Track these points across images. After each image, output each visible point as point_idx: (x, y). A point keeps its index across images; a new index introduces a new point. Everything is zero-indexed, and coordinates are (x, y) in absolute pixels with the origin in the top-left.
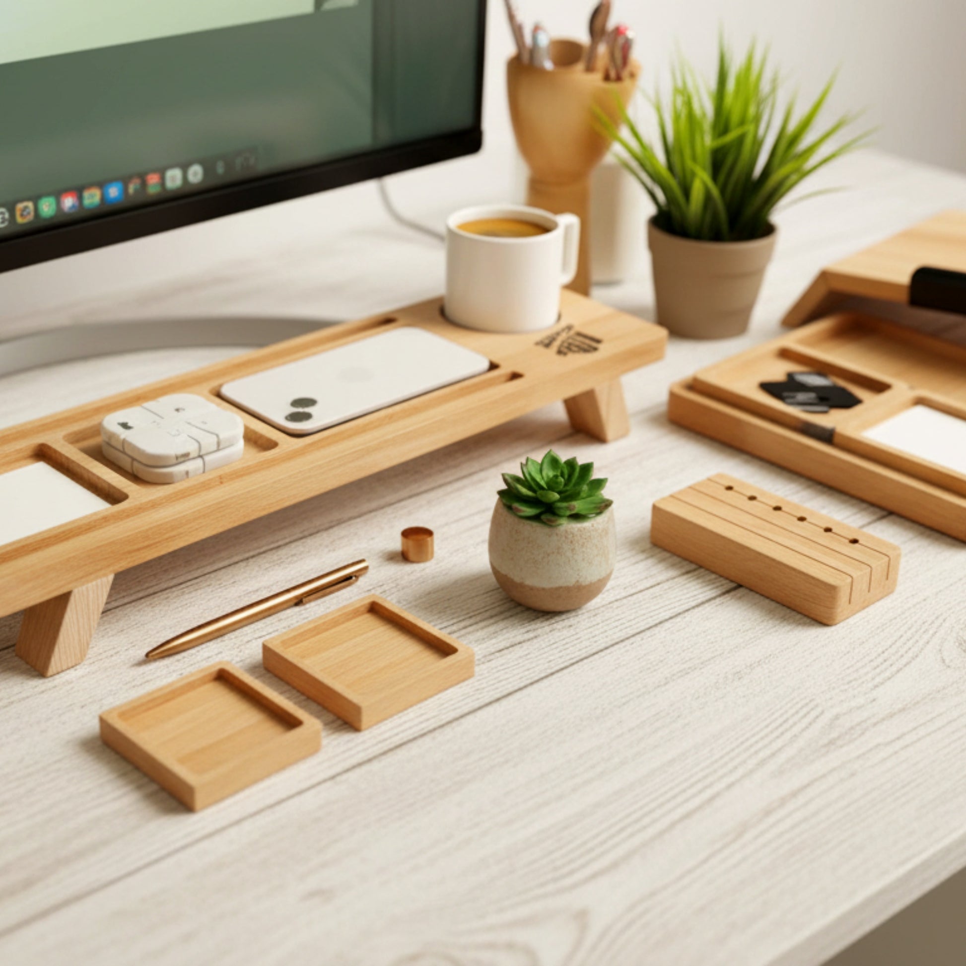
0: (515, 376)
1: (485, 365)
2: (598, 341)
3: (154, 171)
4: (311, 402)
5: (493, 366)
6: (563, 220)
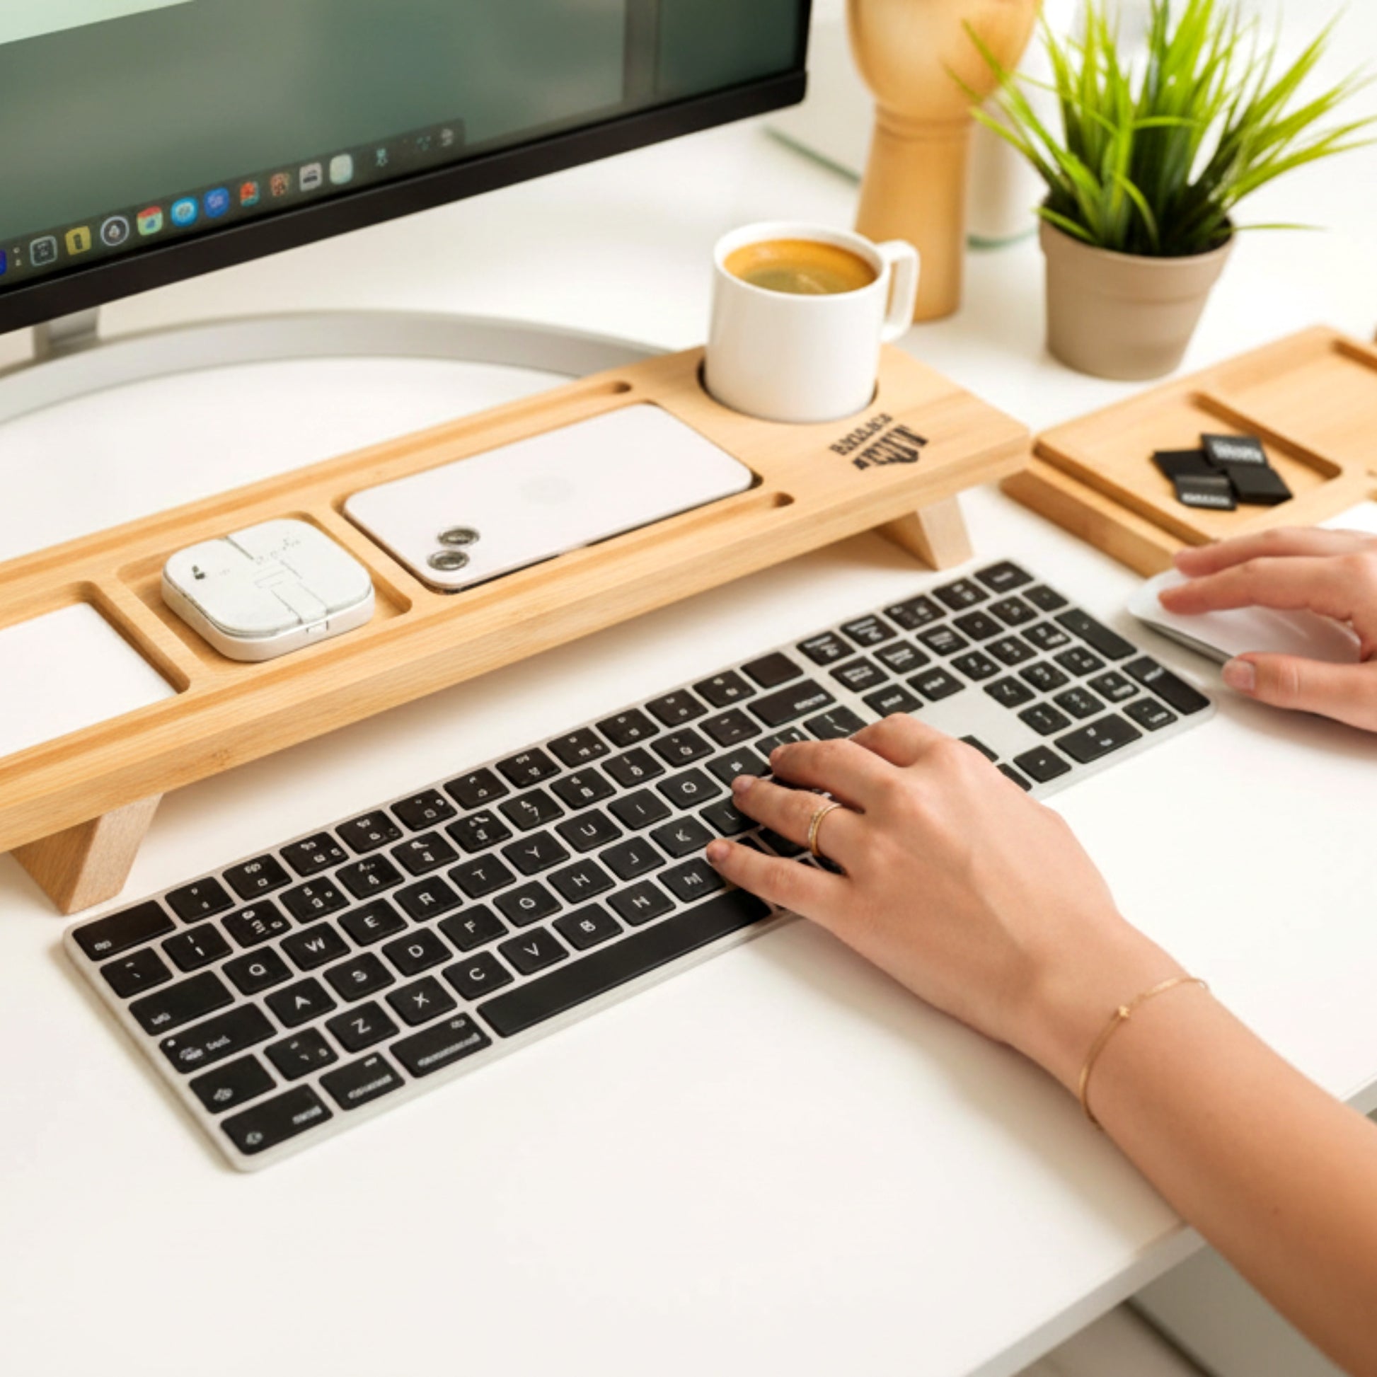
0: (784, 500)
1: (747, 480)
2: (922, 442)
3: (283, 169)
4: (468, 535)
5: (757, 481)
6: (891, 253)
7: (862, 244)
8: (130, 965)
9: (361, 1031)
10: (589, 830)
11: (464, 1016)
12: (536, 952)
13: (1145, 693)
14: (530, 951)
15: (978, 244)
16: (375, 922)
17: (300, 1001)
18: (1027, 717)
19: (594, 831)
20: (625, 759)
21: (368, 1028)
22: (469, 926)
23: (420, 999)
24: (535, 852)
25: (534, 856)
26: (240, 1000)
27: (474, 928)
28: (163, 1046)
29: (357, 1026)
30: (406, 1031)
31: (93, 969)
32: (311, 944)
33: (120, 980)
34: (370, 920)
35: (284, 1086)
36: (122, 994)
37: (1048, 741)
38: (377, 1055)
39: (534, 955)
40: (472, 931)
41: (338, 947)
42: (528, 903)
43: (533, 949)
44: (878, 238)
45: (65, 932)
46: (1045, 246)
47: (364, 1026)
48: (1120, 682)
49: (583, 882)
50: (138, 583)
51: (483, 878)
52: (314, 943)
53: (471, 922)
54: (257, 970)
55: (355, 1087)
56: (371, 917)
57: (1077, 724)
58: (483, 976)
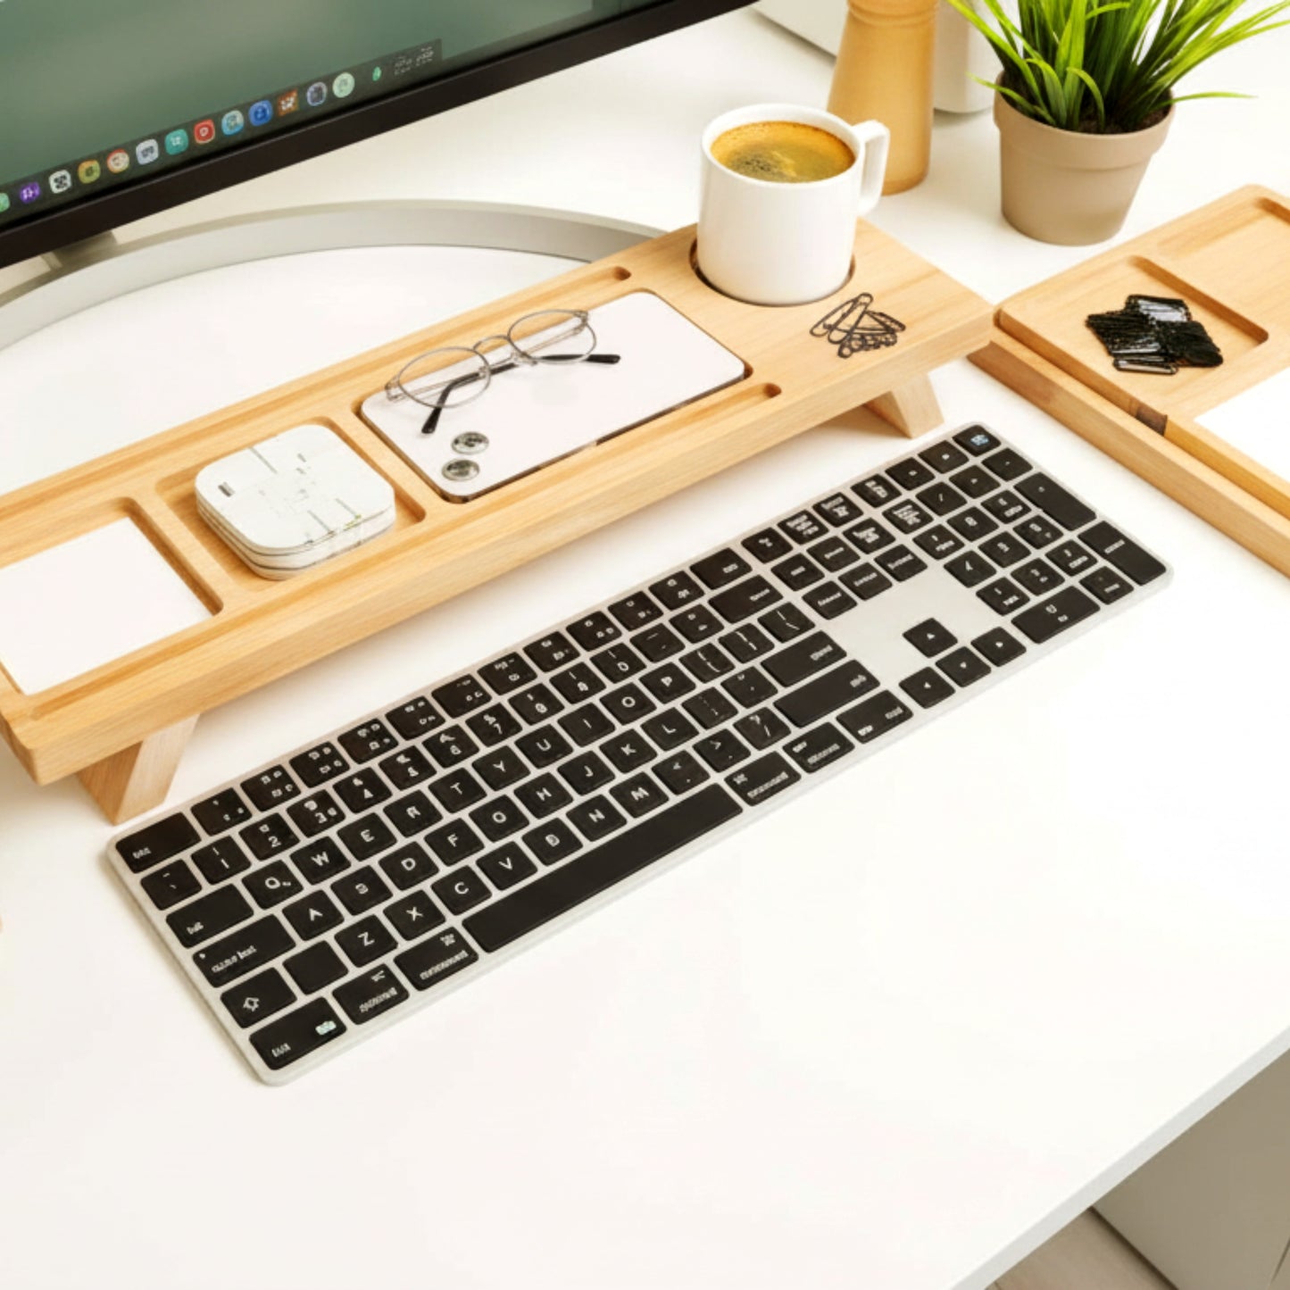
2: (902, 327)
5: (748, 371)
6: (864, 133)
7: (838, 124)
8: (167, 875)
9: (366, 943)
10: (544, 745)
11: (452, 931)
12: (509, 866)
13: (1102, 563)
14: (505, 866)
15: (944, 116)
16: (371, 836)
17: (313, 913)
18: (985, 596)
19: (549, 746)
20: (571, 674)
21: (372, 942)
22: (452, 839)
23: (414, 913)
24: (501, 766)
25: (500, 770)
26: (259, 914)
27: (456, 842)
28: (196, 958)
29: (362, 938)
30: (404, 945)
31: (134, 880)
32: (316, 857)
33: (160, 891)
34: (366, 834)
35: (302, 1000)
36: (161, 905)
37: (1005, 622)
38: (384, 967)
39: (507, 870)
40: (454, 845)
41: (338, 862)
42: (500, 818)
43: (506, 863)
44: (854, 118)
45: (109, 845)
46: (999, 120)
47: (369, 939)
48: (1078, 551)
49: (546, 796)
50: (170, 494)
51: (460, 792)
52: (318, 856)
53: (453, 836)
54: (272, 883)
55: (365, 1000)
56: (367, 831)
57: (1035, 600)
58: (466, 890)
